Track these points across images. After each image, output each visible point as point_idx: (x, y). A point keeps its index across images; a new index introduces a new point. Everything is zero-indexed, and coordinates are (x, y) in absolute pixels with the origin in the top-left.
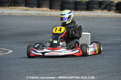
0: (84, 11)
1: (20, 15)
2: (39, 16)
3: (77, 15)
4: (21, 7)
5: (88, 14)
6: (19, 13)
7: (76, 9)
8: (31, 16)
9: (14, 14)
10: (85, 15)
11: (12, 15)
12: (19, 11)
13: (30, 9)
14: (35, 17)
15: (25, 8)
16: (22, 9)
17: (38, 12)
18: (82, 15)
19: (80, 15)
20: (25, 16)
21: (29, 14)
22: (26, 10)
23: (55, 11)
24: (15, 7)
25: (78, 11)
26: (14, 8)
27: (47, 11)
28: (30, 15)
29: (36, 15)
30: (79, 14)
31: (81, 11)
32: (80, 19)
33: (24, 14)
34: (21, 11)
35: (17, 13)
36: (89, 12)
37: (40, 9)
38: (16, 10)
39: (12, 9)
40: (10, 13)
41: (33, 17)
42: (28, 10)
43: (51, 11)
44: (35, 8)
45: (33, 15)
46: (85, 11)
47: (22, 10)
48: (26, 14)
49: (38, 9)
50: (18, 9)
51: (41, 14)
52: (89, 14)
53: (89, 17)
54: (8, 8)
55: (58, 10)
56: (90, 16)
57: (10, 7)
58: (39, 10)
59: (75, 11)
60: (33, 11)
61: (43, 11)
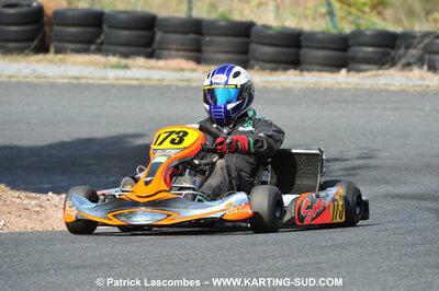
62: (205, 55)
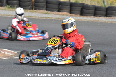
0: (103, 17)
1: (40, 18)
2: (58, 20)
3: (96, 20)
4: (42, 11)
5: (106, 20)
6: (39, 16)
7: (95, 15)
8: (50, 20)
9: (34, 18)
10: (104, 21)
11: (32, 18)
12: (40, 14)
13: (50, 13)
14: (54, 21)
15: (46, 11)
16: (42, 12)
17: (58, 16)
18: (101, 21)
19: (98, 21)
20: (45, 20)
21: (48, 18)
22: (46, 14)
23: (75, 16)
24: (36, 10)
25: (97, 16)
26: (35, 12)
27: (67, 15)
28: (50, 18)
29: (56, 19)
30: (98, 19)
31: (100, 16)
32: (99, 24)
33: (44, 17)
34: (41, 15)
35: (37, 16)
36: (108, 18)
37: (60, 13)
38: (37, 14)
39: (33, 12)
40: (30, 17)
41: (53, 21)
42: (49, 14)
43: (71, 16)
44: (56, 12)
45: (52, 19)
46: (105, 17)
47: (43, 14)
48: (46, 17)
49: (58, 13)
50: (39, 12)
51: (61, 18)
52: (108, 20)
53: (107, 23)
54: (29, 11)
55: (77, 15)
56: (109, 22)
57: (31, 10)
58: (59, 15)
59: (94, 17)
60: (54, 15)
61: (63, 15)
62: (72, 11)
